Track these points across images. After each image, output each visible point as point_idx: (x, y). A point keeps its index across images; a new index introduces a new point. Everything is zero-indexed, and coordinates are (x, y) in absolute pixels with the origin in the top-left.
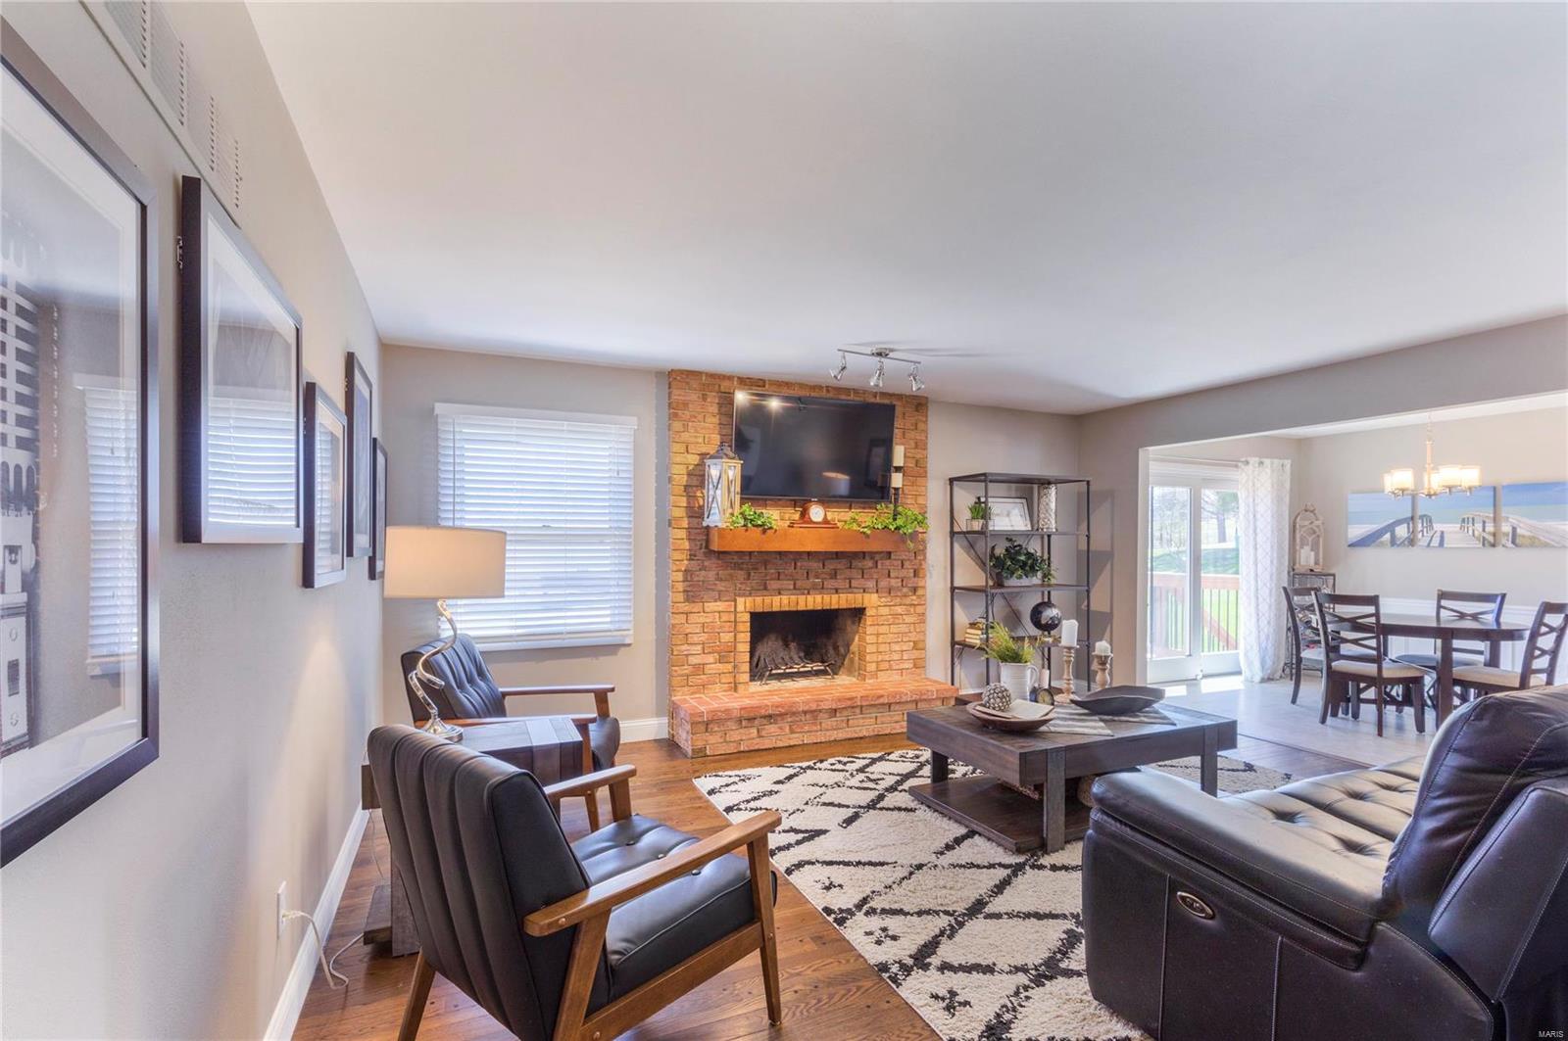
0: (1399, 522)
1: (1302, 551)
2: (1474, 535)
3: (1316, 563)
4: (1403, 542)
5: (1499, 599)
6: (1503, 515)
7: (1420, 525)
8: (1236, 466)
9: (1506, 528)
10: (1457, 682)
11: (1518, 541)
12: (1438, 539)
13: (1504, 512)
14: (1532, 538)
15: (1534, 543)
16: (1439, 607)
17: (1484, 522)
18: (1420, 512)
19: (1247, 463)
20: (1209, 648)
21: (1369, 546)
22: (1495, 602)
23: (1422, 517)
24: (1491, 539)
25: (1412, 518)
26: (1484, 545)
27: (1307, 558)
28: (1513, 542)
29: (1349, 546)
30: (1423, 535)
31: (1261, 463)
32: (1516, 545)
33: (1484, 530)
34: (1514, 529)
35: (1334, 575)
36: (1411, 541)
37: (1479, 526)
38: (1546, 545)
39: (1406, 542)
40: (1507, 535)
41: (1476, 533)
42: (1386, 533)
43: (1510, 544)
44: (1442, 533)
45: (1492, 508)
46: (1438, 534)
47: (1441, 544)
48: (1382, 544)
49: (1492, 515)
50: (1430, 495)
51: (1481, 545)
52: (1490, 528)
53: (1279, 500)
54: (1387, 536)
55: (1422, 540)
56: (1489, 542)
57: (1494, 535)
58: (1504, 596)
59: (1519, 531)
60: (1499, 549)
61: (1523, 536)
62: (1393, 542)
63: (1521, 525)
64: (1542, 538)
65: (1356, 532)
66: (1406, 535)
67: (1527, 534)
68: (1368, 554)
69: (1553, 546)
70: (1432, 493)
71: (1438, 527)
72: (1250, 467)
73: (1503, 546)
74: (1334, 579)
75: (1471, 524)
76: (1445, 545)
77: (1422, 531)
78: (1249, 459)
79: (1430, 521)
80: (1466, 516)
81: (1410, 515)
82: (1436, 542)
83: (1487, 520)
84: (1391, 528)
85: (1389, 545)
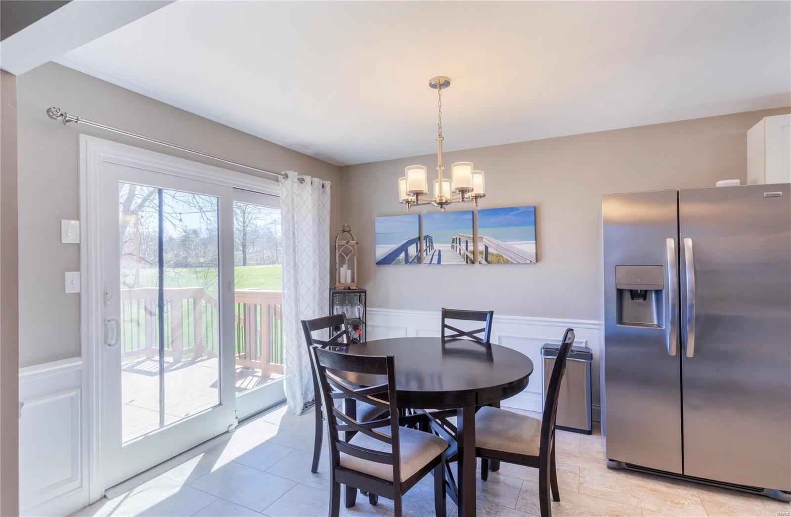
0: (410, 243)
1: (341, 269)
2: (460, 254)
3: (353, 281)
4: (413, 260)
5: (488, 316)
6: (479, 236)
7: (425, 245)
8: (277, 181)
9: (481, 248)
10: (479, 452)
11: (489, 259)
12: (437, 257)
13: (480, 232)
14: (498, 256)
15: (501, 260)
16: (444, 326)
17: (467, 242)
18: (424, 234)
19: (286, 176)
20: (275, 361)
21: (390, 264)
22: (485, 320)
23: (426, 237)
24: (471, 256)
25: (419, 238)
26: (467, 263)
27: (346, 275)
28: (486, 260)
29: (377, 264)
30: (427, 254)
31: (302, 181)
32: (488, 262)
33: (467, 250)
34: (487, 248)
35: (365, 292)
36: (419, 260)
37: (463, 245)
38: (507, 262)
39: (416, 260)
40: (481, 253)
41: (462, 252)
42: (402, 252)
43: (484, 262)
44: (440, 251)
45: (471, 230)
46: (437, 253)
47: (439, 262)
48: (399, 262)
49: (472, 236)
50: (441, 204)
51: (465, 263)
52: (471, 248)
53: (320, 219)
54: (403, 255)
55: (426, 258)
56: (471, 260)
57: (473, 253)
58: (492, 313)
59: (490, 250)
60: (477, 265)
61: (493, 255)
62: (407, 261)
63: (491, 245)
64: (504, 256)
65: (382, 251)
66: (416, 254)
67: (495, 252)
68: (389, 271)
69: (512, 263)
70: (444, 201)
71: (437, 246)
72: (289, 181)
73: (480, 263)
74: (365, 296)
75: (458, 244)
76: (442, 263)
77: (426, 250)
78: (288, 172)
79: (432, 243)
80: (455, 237)
81: (417, 236)
82: (435, 260)
83: (469, 241)
84: (404, 248)
85: (404, 263)
